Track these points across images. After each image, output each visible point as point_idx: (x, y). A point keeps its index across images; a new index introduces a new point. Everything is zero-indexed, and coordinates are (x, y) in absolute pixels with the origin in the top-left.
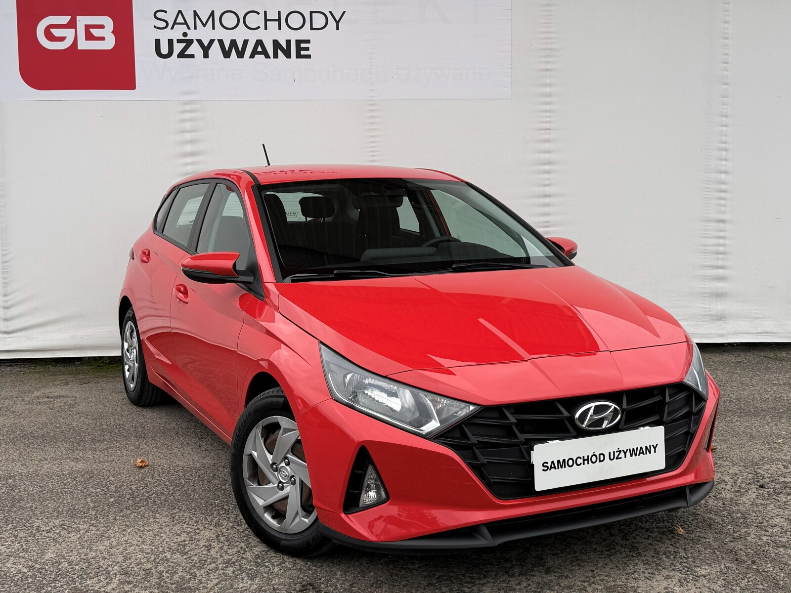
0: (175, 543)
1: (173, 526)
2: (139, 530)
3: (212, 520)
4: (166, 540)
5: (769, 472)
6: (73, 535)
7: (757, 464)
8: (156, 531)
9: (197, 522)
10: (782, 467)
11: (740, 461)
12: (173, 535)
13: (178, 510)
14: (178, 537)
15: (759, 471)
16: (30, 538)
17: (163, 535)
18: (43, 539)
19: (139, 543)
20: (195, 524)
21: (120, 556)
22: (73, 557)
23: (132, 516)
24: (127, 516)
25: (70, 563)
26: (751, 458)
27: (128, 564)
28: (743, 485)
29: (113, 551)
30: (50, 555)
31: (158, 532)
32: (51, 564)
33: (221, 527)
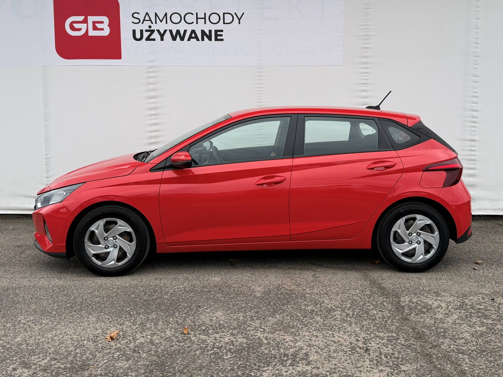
0: (93, 335)
1: (96, 323)
2: (76, 325)
3: (120, 321)
4: (88, 333)
5: (472, 301)
6: (37, 326)
7: (466, 296)
8: (85, 326)
9: (110, 322)
10: (481, 298)
11: (456, 293)
12: (94, 329)
13: (104, 314)
14: (96, 331)
15: (466, 300)
16: (12, 328)
17: (88, 329)
18: (19, 328)
19: (72, 334)
20: (110, 323)
21: (58, 341)
22: (31, 341)
23: (75, 316)
24: (72, 316)
25: (28, 345)
26: (463, 292)
27: (60, 347)
28: (452, 310)
29: (56, 338)
30: (19, 339)
31: (86, 327)
32: (17, 345)
33: (123, 326)
